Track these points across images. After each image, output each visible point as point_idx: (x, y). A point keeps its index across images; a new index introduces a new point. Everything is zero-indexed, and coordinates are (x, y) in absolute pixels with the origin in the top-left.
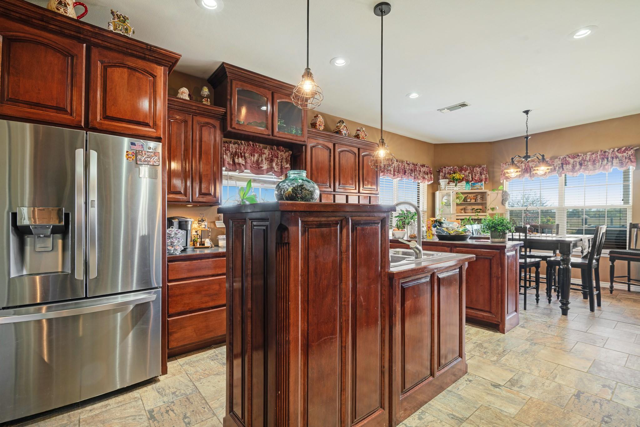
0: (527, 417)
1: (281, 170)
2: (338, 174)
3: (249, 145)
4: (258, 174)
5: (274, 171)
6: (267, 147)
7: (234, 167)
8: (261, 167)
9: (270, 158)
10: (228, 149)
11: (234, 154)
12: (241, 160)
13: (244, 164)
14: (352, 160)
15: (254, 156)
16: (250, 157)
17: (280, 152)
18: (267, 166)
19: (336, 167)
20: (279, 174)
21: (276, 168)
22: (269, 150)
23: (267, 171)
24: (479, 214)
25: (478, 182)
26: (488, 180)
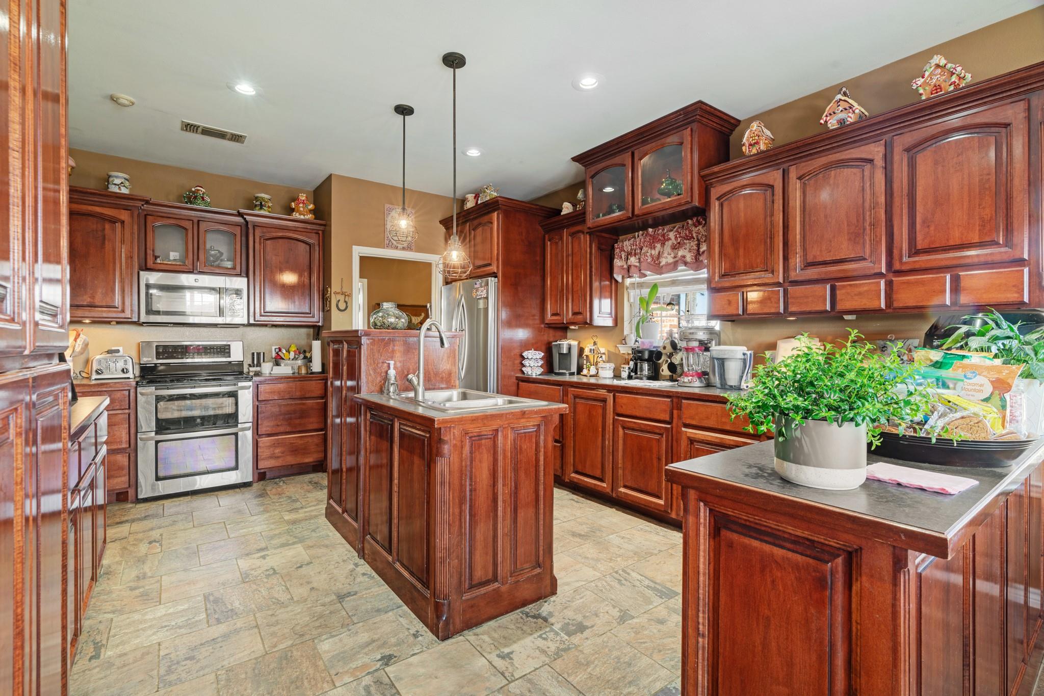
0: (304, 654)
1: (696, 259)
2: (798, 237)
3: (648, 234)
4: (661, 274)
5: (686, 263)
6: (674, 227)
7: (628, 271)
8: (660, 263)
9: (679, 243)
10: (622, 250)
11: (629, 254)
12: (633, 260)
13: (638, 264)
14: (857, 183)
15: (654, 248)
16: (649, 251)
17: (696, 227)
18: (675, 257)
19: (791, 224)
20: (695, 265)
21: (689, 258)
22: (677, 231)
23: (674, 266)
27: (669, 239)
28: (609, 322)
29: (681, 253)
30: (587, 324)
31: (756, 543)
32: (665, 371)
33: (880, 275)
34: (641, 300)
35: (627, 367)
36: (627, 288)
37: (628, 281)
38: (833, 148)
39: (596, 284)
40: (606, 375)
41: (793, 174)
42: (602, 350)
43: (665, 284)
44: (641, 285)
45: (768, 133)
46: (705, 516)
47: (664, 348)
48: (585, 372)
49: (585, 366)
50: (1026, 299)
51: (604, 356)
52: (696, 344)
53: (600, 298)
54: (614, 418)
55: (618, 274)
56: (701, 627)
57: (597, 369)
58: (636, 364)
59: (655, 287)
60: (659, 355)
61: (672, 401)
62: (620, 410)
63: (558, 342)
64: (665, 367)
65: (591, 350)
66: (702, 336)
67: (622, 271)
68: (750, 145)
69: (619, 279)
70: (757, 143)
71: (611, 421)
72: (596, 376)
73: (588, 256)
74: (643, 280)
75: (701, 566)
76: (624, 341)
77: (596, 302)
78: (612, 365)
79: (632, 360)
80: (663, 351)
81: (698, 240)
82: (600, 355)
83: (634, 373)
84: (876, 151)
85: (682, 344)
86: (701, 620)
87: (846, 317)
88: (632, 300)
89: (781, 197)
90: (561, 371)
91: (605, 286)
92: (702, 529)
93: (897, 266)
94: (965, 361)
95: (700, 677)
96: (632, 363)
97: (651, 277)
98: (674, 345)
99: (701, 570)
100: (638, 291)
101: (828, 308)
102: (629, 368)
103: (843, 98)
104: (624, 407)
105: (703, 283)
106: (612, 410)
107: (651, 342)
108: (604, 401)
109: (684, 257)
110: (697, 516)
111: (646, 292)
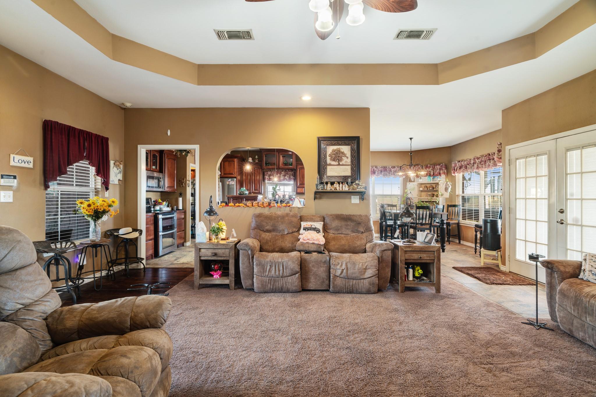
3: (276, 171)
7: (269, 179)
9: (285, 175)
10: (268, 174)
11: (270, 175)
15: (278, 175)
16: (276, 175)
18: (284, 178)
23: (284, 180)
24: (433, 198)
25: (437, 175)
26: (446, 174)
27: (282, 174)
67: (267, 179)
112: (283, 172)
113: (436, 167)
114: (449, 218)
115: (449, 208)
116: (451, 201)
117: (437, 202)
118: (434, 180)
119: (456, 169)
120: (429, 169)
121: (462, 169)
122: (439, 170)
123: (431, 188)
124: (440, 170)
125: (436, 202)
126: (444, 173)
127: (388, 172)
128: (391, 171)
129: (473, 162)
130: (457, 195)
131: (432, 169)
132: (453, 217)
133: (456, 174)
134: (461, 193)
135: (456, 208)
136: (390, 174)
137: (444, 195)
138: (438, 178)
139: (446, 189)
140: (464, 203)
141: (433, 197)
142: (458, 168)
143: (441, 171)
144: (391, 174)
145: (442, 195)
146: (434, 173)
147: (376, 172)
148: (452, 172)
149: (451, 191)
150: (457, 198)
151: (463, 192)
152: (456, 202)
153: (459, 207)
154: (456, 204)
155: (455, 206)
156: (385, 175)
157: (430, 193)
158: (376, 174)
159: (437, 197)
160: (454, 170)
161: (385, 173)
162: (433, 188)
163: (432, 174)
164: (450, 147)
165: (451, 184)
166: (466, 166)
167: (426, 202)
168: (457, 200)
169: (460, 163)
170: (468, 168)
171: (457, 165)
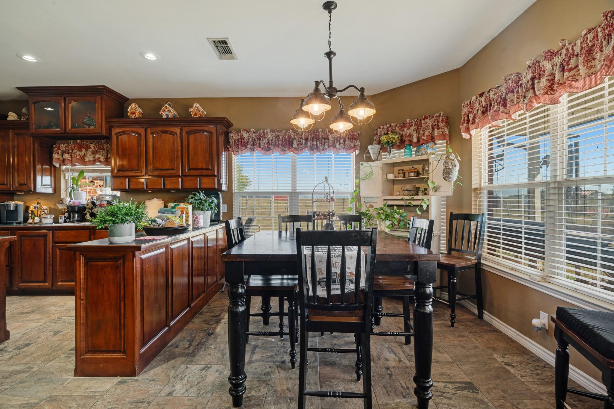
1: (106, 160)
2: (151, 158)
3: (77, 143)
4: (86, 165)
5: (100, 162)
6: (94, 142)
7: (64, 162)
8: (85, 160)
9: (96, 151)
10: (59, 149)
11: (63, 153)
12: (66, 156)
13: (70, 159)
14: (172, 141)
15: (81, 151)
16: (78, 152)
17: (106, 144)
18: (94, 158)
19: (148, 151)
20: (106, 163)
21: (102, 159)
22: (95, 144)
23: (94, 162)
24: (416, 197)
25: (426, 142)
26: (447, 137)
27: (91, 148)
28: (50, 191)
29: (97, 156)
30: (32, 192)
31: (99, 263)
32: (88, 217)
33: (179, 176)
34: (73, 178)
35: (63, 216)
36: (63, 171)
37: (64, 167)
38: (163, 125)
39: (39, 167)
40: (48, 221)
41: (149, 131)
42: (45, 207)
43: (88, 171)
44: (73, 170)
45: (140, 110)
46: (83, 260)
47: (88, 205)
48: (30, 221)
49: (30, 218)
50: (216, 187)
51: (46, 211)
52: (105, 203)
53: (42, 176)
54: (53, 245)
55: (56, 162)
56: (82, 297)
57: (41, 219)
58: (69, 215)
59: (82, 172)
60: (84, 208)
61: (90, 231)
62: (56, 240)
63: (6, 203)
64: (88, 215)
65: (35, 207)
66: (108, 198)
67: (59, 162)
68: (131, 113)
69: (57, 165)
70: (134, 113)
71: (51, 247)
72: (40, 222)
73: (32, 150)
74: (74, 167)
75: (82, 277)
76: (61, 201)
77: (39, 178)
78: (53, 216)
79: (67, 212)
80: (87, 207)
81: (107, 151)
82: (42, 211)
83: (68, 219)
84: (177, 130)
85: (98, 203)
86: (82, 295)
87: (172, 191)
88: (67, 178)
89: (144, 140)
90: (8, 222)
91: (46, 169)
92: (82, 264)
93: (184, 174)
94: (179, 206)
95: (82, 314)
96: (67, 214)
97: (80, 167)
98: (93, 203)
99: (82, 278)
100: (71, 173)
101: (163, 187)
102: (65, 217)
103: (168, 106)
104: (60, 238)
105: (109, 172)
106: (51, 240)
107: (79, 202)
108: (45, 236)
109: (99, 158)
110: (80, 260)
111: (76, 174)
112: (92, 146)
113: (423, 122)
114: (453, 247)
115: (454, 222)
116: (460, 205)
117: (425, 207)
118: (420, 153)
119: (474, 119)
120: (409, 129)
121: (490, 114)
122: (430, 130)
123: (412, 174)
124: (433, 130)
125: (422, 206)
126: (443, 136)
127: (321, 142)
128: (328, 139)
129: (529, 77)
130: (476, 189)
131: (414, 130)
132: (464, 248)
133: (473, 132)
134: (485, 182)
135: (473, 223)
136: (326, 147)
137: (441, 189)
138: (427, 147)
139: (447, 174)
140: (492, 211)
141: (417, 194)
142: (480, 113)
143: (436, 131)
144: (329, 147)
145: (436, 189)
146: (418, 138)
147: (295, 142)
148: (463, 128)
149: (459, 179)
150: (476, 196)
151: (491, 180)
152: (473, 207)
153: (479, 220)
154: (473, 212)
155: (468, 217)
156: (315, 147)
157: (408, 186)
158: (295, 145)
159: (426, 194)
160: (468, 123)
161: (315, 143)
162: (418, 174)
163: (415, 140)
164: (457, 71)
165: (459, 158)
166: (505, 99)
167: (399, 206)
168: (476, 201)
169: (483, 98)
170: (512, 101)
171: (477, 105)
